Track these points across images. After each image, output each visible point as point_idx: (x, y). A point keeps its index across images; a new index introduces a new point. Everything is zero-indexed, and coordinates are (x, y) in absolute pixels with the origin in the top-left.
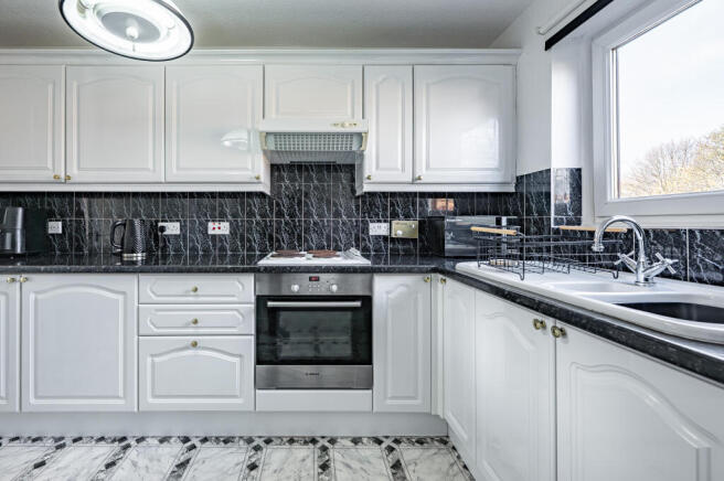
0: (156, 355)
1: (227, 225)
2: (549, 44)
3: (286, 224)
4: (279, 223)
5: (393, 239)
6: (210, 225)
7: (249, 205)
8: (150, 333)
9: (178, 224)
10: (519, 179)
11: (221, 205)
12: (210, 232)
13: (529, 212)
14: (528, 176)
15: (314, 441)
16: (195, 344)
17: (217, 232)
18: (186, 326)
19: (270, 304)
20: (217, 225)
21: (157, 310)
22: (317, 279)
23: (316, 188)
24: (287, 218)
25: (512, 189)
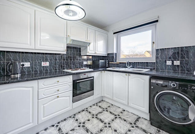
0: (44, 104)
1: (48, 63)
2: (114, 33)
3: (66, 62)
4: (64, 62)
5: (88, 65)
6: (43, 63)
7: (55, 57)
8: (43, 98)
9: (30, 63)
10: (108, 54)
11: (46, 57)
12: (43, 65)
13: (110, 59)
14: (110, 54)
15: (83, 110)
16: (58, 97)
17: (45, 65)
18: (55, 92)
19: (78, 81)
20: (45, 63)
21: (45, 90)
22: (85, 74)
23: (73, 53)
24: (66, 60)
25: (107, 55)
